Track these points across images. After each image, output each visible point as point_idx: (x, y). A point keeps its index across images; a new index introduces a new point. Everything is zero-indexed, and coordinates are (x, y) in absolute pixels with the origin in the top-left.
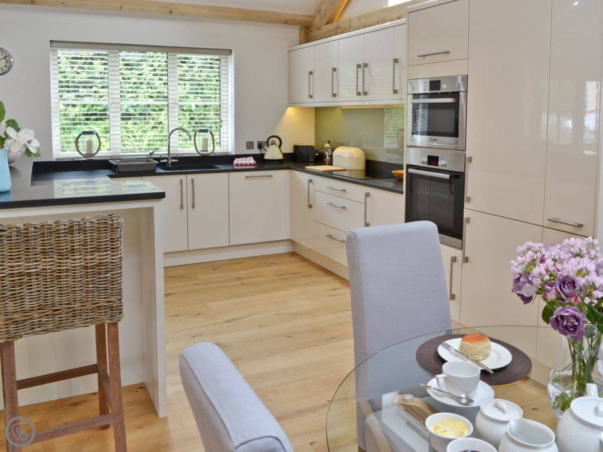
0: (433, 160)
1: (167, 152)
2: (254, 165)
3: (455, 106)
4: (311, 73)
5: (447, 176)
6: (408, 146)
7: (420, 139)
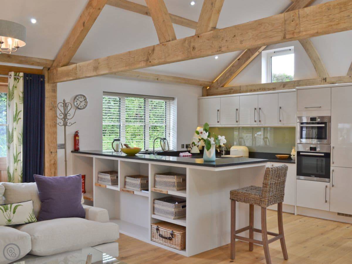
0: (313, 149)
1: (153, 150)
2: (191, 156)
3: (325, 128)
4: (218, 110)
5: (323, 155)
6: (297, 144)
7: (304, 141)
